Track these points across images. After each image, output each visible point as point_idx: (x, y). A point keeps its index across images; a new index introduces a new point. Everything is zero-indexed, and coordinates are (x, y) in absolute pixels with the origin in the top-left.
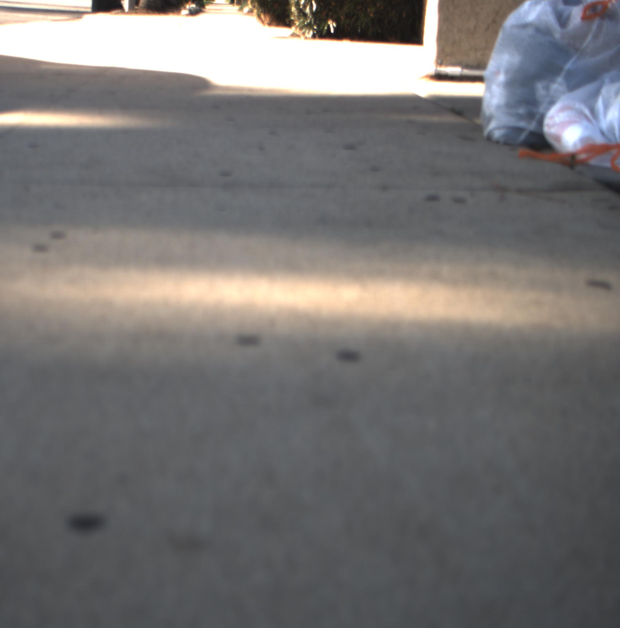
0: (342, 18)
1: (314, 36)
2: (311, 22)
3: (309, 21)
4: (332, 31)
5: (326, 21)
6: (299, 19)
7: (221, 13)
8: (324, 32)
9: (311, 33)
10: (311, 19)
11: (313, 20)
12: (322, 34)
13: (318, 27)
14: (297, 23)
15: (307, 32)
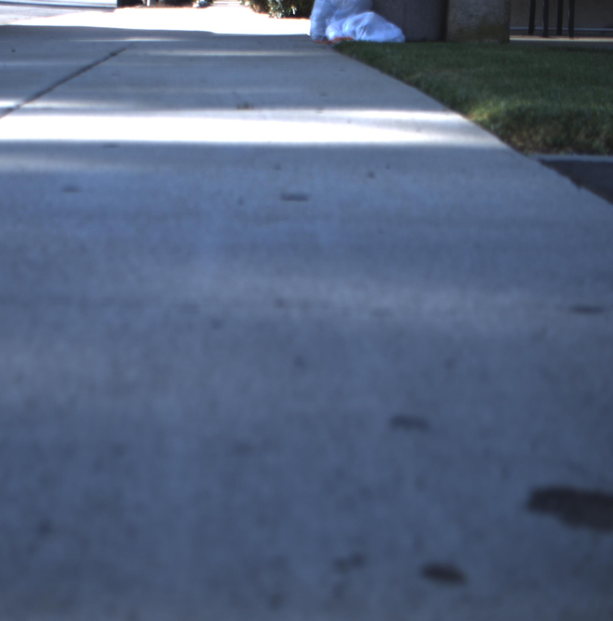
0: (301, 4)
1: (282, 17)
2: (280, 7)
3: (279, 7)
4: (294, 13)
5: (290, 6)
6: (273, 6)
7: (226, 6)
8: (289, 14)
9: (281, 14)
10: (280, 6)
11: (281, 6)
12: (287, 15)
13: (285, 10)
14: (272, 8)
15: (278, 14)
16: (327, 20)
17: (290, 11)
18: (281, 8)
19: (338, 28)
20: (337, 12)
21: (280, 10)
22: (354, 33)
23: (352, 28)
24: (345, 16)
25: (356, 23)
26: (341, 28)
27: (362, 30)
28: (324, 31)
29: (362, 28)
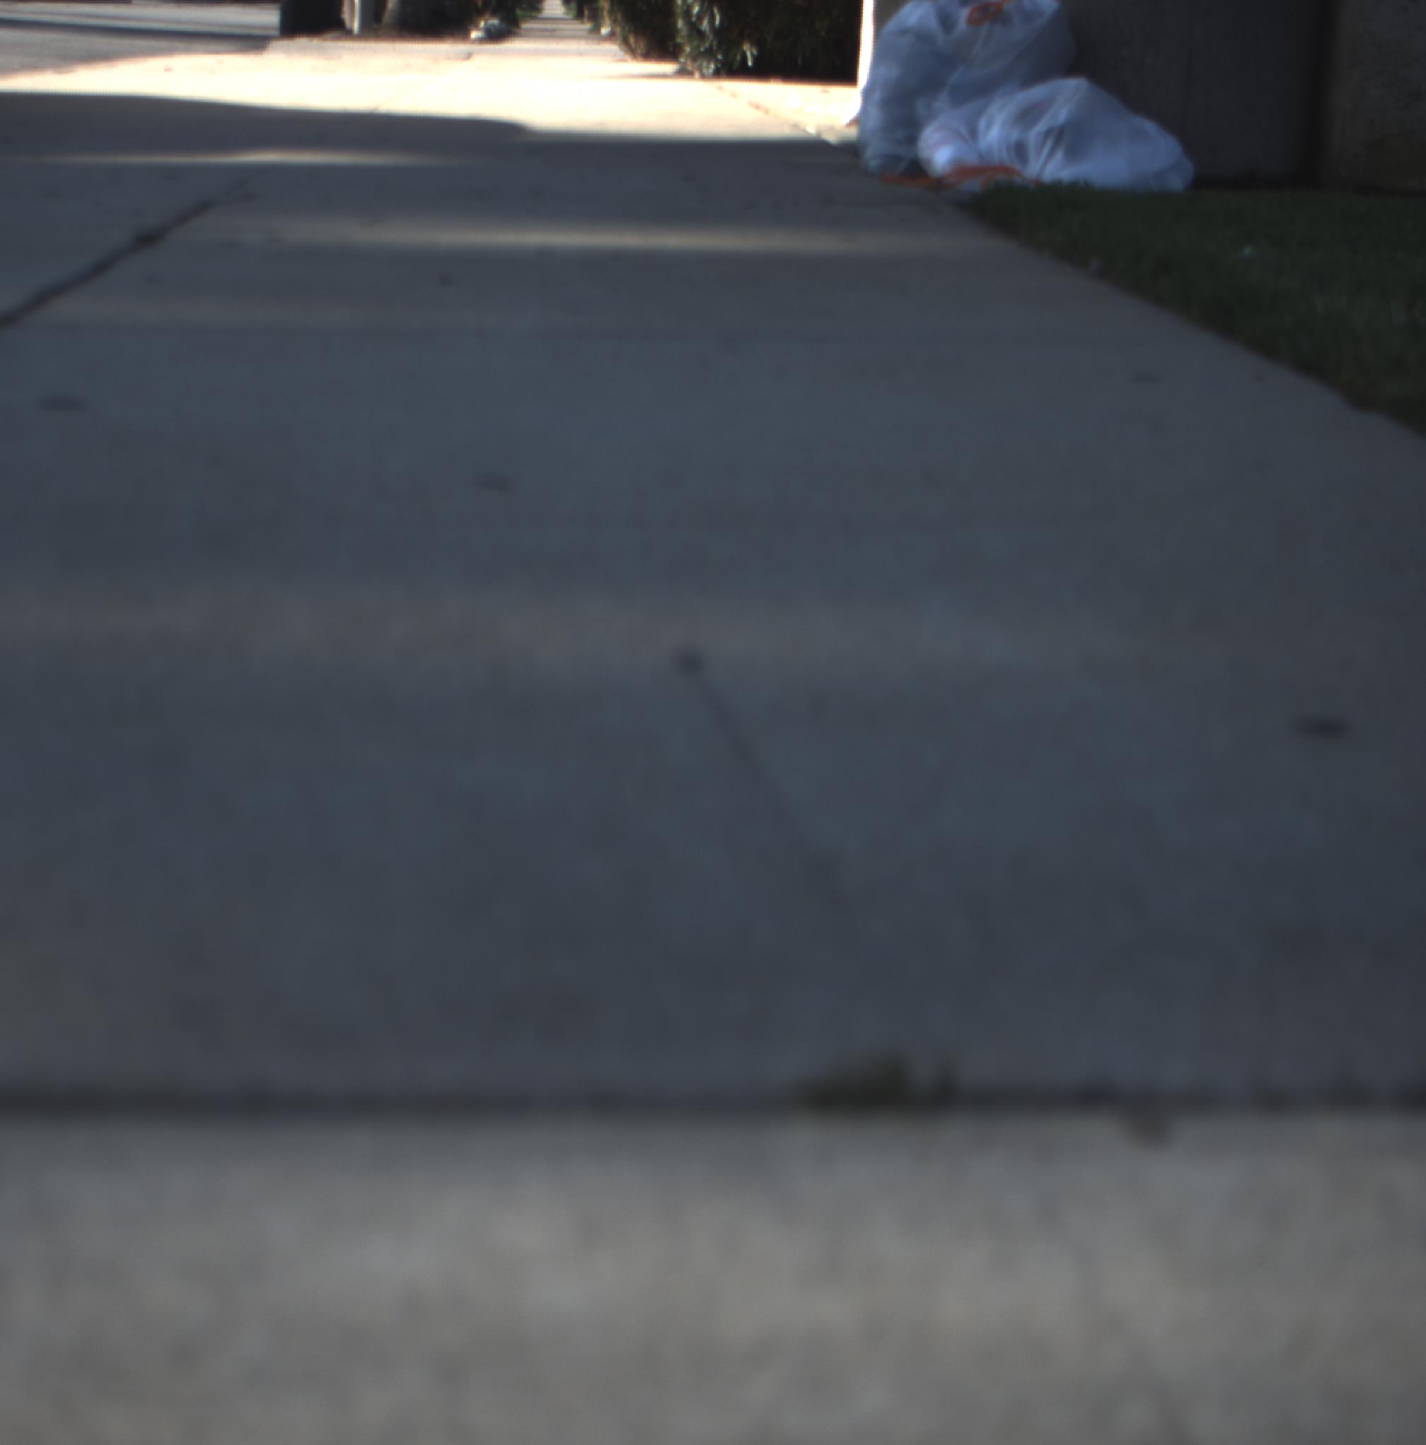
0: (769, 38)
1: (718, 74)
2: (711, 46)
3: (707, 45)
4: (750, 63)
5: (740, 44)
6: (690, 42)
8: (736, 64)
9: (712, 66)
10: (712, 41)
11: (715, 43)
12: (732, 69)
13: (725, 55)
14: (688, 49)
15: (705, 64)
16: (920, 105)
17: (738, 58)
18: (715, 48)
19: (964, 131)
20: (955, 78)
21: (709, 54)
22: (1020, 150)
23: (1015, 135)
24: (982, 90)
25: (1027, 116)
26: (973, 133)
27: (1049, 143)
28: (912, 139)
29: (1048, 133)
